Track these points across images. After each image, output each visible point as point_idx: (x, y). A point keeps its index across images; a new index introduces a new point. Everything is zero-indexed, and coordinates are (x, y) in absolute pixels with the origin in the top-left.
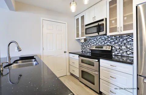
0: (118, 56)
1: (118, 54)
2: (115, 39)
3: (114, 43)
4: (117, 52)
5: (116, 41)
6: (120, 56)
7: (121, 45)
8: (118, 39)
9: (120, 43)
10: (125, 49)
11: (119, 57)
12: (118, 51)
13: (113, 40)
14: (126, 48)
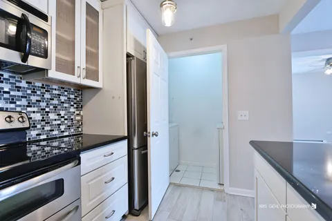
0: (41, 140)
1: (40, 135)
2: (29, 92)
3: (24, 102)
4: (36, 132)
5: (34, 99)
6: (44, 140)
7: (47, 110)
8: (38, 93)
9: (43, 104)
10: (55, 120)
11: (42, 143)
12: (39, 126)
13: (20, 94)
14: (57, 117)
